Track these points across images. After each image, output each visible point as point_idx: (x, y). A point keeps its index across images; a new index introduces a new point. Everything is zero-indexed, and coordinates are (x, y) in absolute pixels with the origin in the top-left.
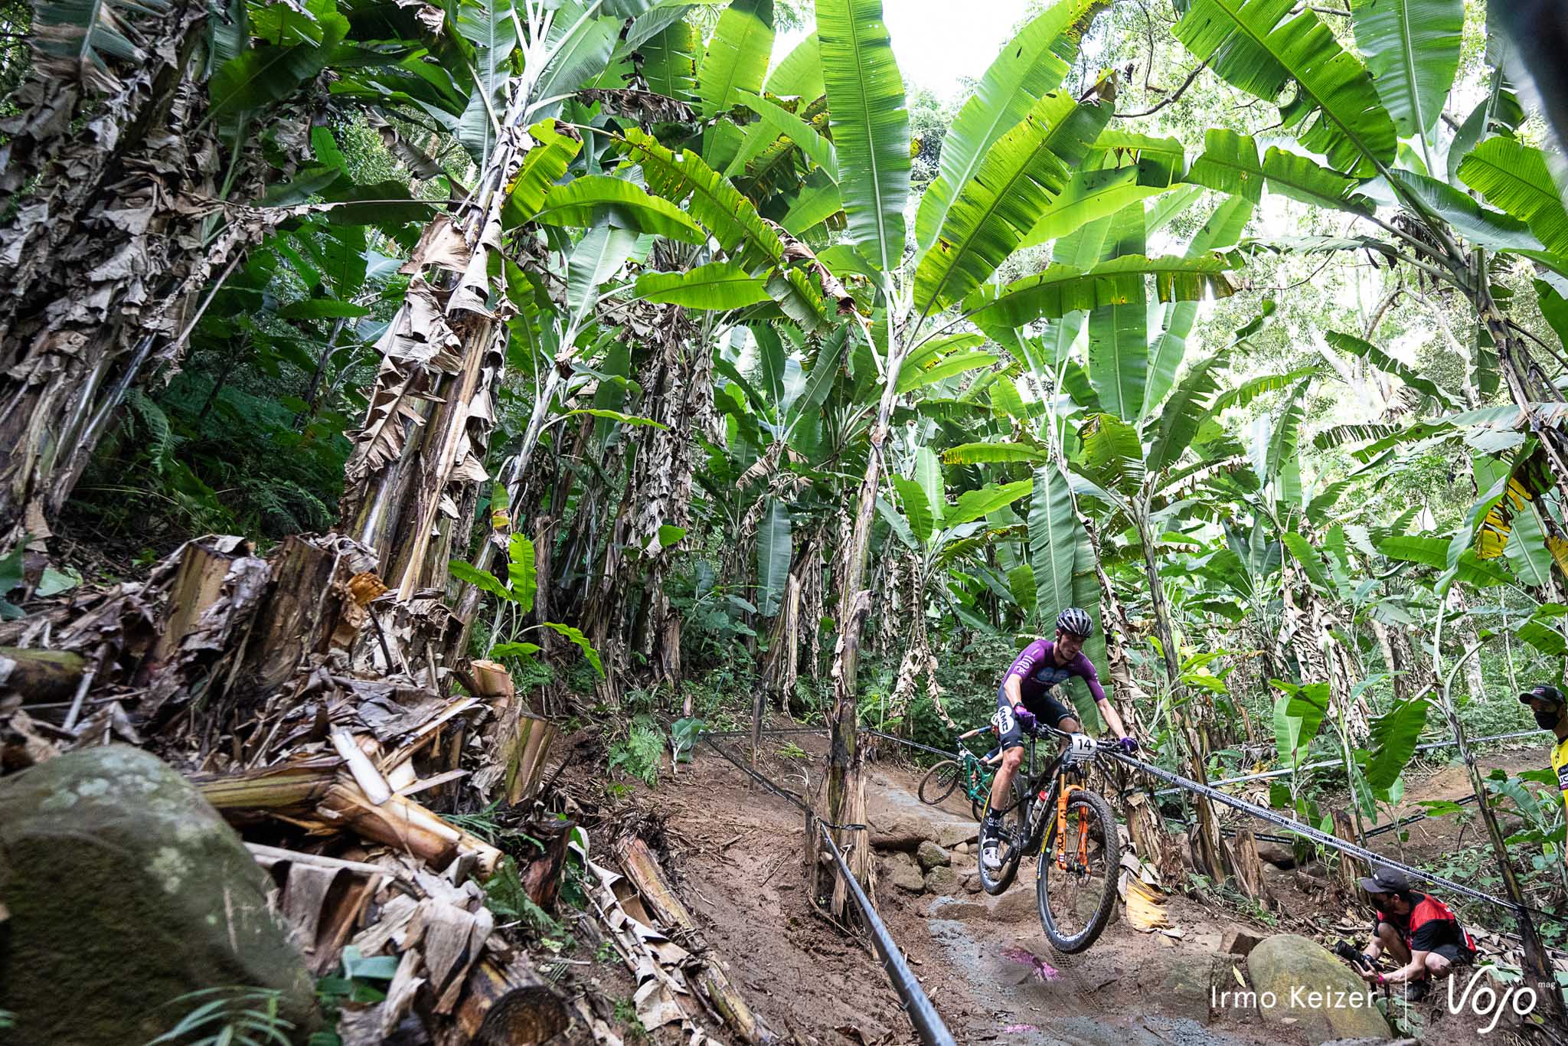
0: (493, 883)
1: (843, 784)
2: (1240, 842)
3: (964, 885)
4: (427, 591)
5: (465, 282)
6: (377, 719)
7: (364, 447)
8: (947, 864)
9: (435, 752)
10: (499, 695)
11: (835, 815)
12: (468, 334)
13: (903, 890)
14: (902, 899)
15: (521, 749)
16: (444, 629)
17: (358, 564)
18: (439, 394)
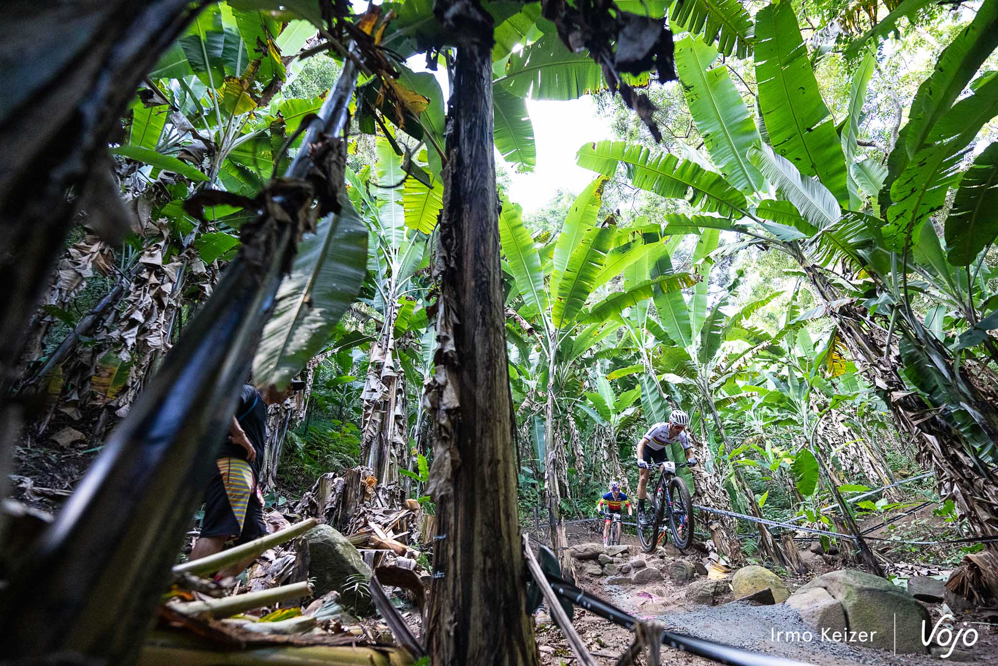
1: (556, 532)
2: (785, 542)
3: (620, 571)
4: (392, 482)
5: (386, 365)
6: (381, 519)
7: (363, 434)
8: (612, 562)
9: (399, 528)
10: (416, 509)
11: (554, 545)
12: (390, 385)
13: (592, 575)
14: (592, 578)
15: (425, 526)
17: (367, 473)
18: (384, 410)
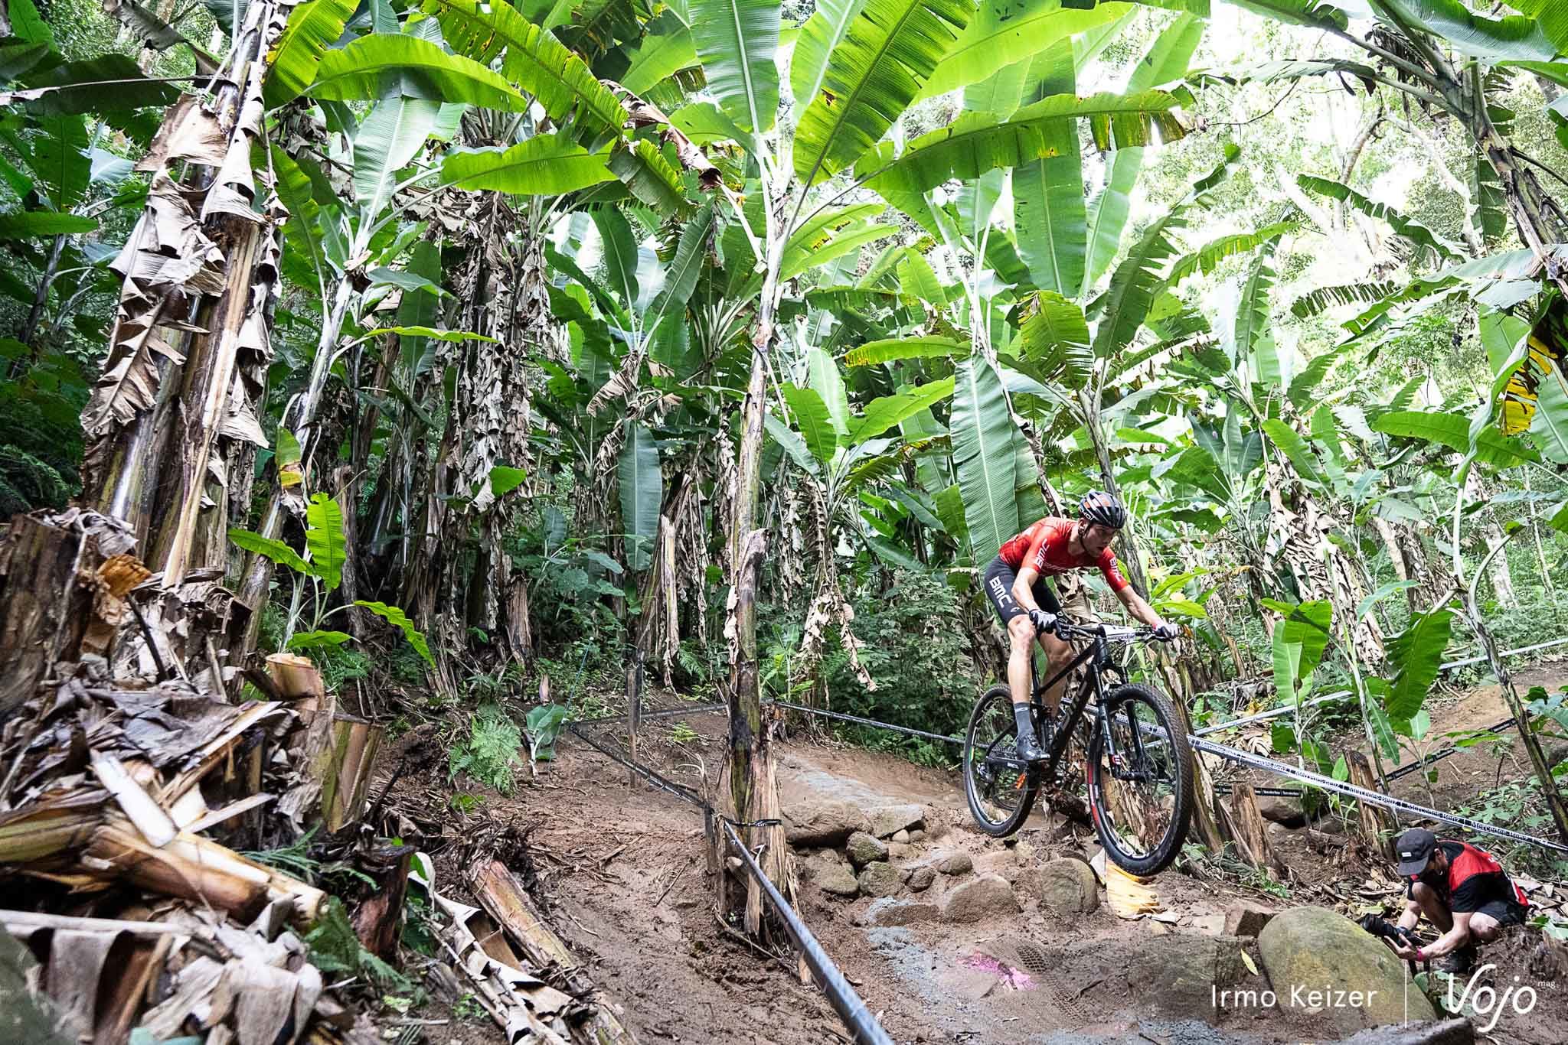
0: (316, 933)
1: (748, 771)
2: (1238, 799)
3: (907, 882)
4: (201, 572)
5: (222, 178)
6: (151, 739)
7: (107, 393)
8: (884, 858)
9: (230, 775)
10: (306, 696)
11: (741, 810)
12: (230, 244)
13: (832, 895)
14: (831, 906)
15: (338, 761)
16: (226, 618)
17: (109, 542)
18: (198, 322)
